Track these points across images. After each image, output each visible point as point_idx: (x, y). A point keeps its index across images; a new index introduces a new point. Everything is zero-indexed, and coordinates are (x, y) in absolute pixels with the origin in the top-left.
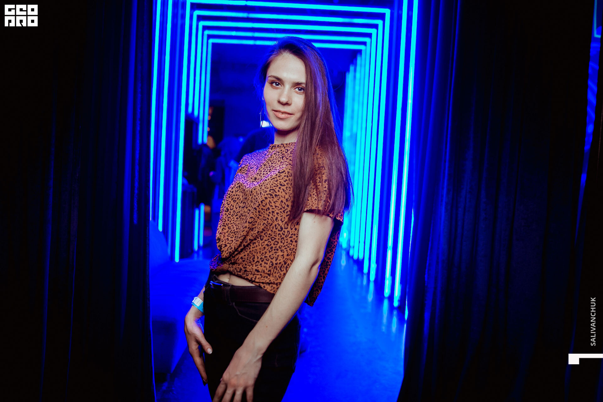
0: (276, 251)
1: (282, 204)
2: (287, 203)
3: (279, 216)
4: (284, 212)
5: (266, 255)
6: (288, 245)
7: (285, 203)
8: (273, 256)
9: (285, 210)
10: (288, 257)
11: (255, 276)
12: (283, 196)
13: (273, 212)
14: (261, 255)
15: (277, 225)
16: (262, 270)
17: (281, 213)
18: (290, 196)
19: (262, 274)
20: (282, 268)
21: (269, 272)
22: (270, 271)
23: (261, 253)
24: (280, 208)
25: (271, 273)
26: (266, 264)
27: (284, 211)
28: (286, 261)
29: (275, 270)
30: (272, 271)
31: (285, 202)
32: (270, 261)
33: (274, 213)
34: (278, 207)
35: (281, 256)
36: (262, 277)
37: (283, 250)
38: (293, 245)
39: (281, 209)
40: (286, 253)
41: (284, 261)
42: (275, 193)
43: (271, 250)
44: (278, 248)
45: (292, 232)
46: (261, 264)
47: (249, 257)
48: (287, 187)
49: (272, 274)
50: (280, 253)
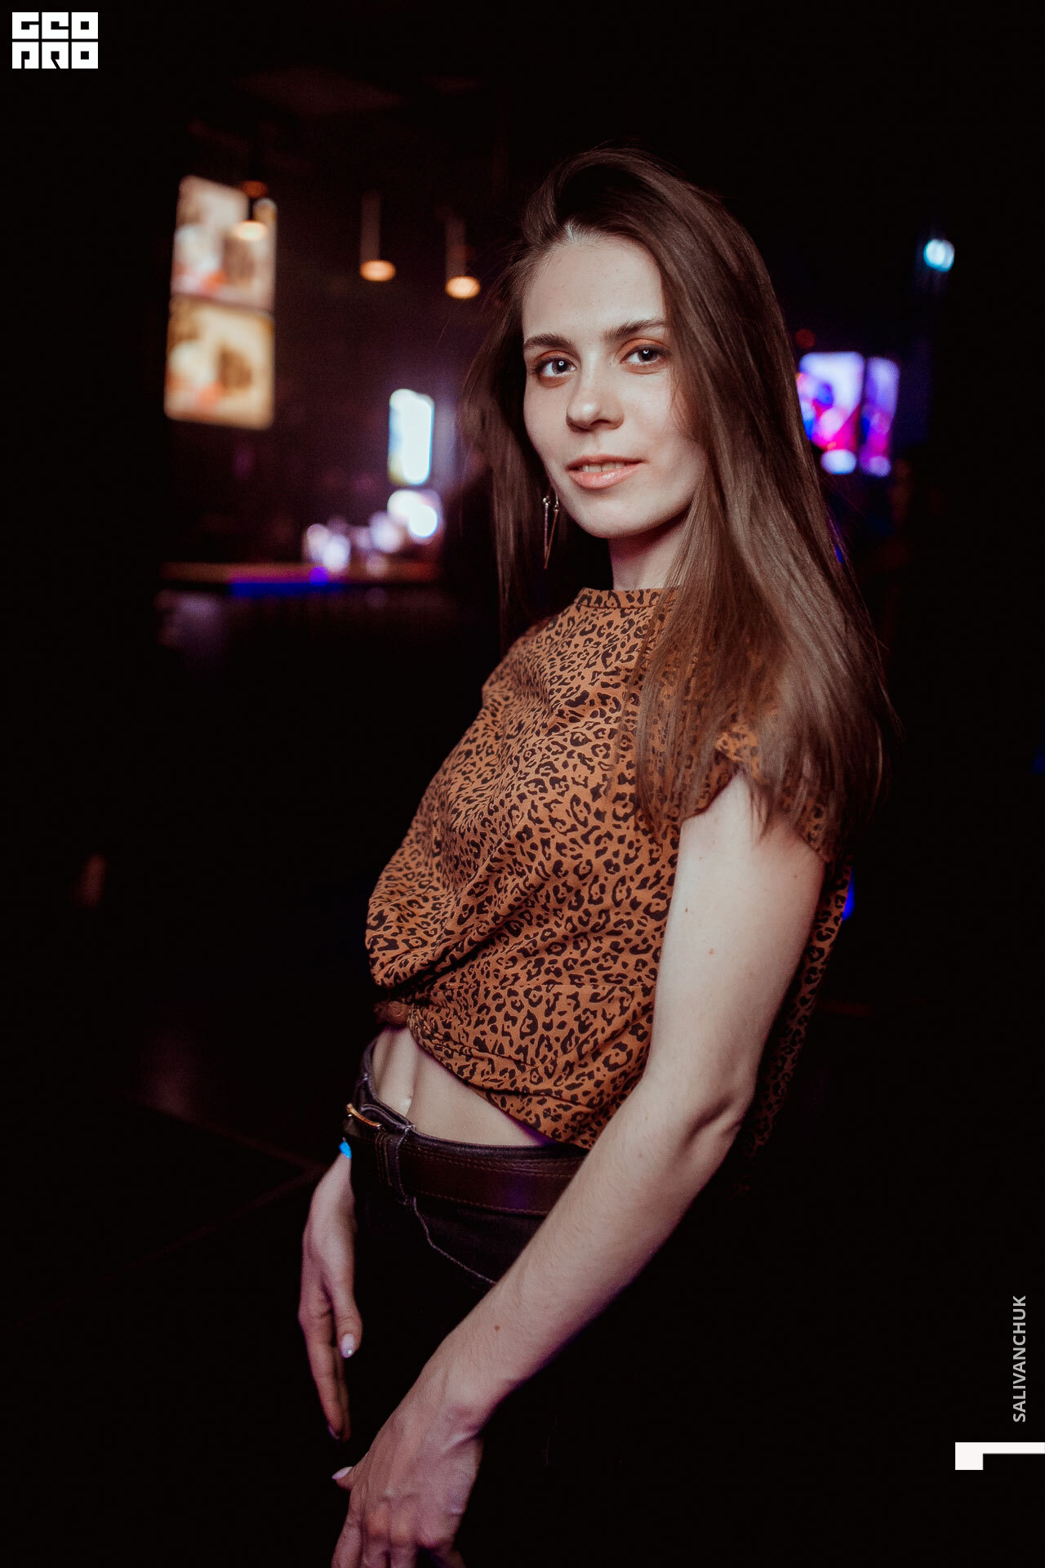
0: (552, 976)
1: (576, 809)
2: (594, 806)
3: (565, 855)
4: (587, 842)
5: (515, 988)
6: (602, 961)
7: (586, 805)
8: (538, 994)
9: (590, 833)
10: (593, 1006)
11: (472, 1061)
12: (581, 781)
13: (546, 843)
14: (497, 984)
15: (562, 890)
16: (495, 1045)
17: (575, 846)
18: (608, 777)
19: (493, 1057)
20: (571, 1044)
21: (521, 1057)
22: (522, 1050)
23: (500, 979)
24: (568, 826)
25: (525, 1058)
26: (509, 1023)
27: (585, 838)
28: (588, 1018)
29: (543, 1050)
30: (531, 1053)
31: (589, 799)
32: (524, 1013)
33: (549, 848)
34: (563, 823)
35: (568, 997)
36: (493, 1070)
37: (579, 977)
38: (619, 961)
39: (573, 828)
40: (586, 991)
41: (578, 1018)
42: (553, 774)
43: (534, 972)
44: (559, 965)
45: (617, 914)
46: (493, 1019)
47: (466, 986)
48: (594, 748)
49: (529, 1062)
50: (566, 988)
